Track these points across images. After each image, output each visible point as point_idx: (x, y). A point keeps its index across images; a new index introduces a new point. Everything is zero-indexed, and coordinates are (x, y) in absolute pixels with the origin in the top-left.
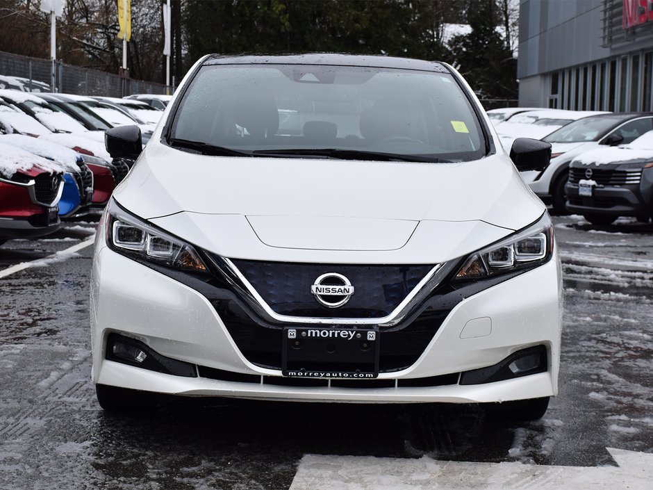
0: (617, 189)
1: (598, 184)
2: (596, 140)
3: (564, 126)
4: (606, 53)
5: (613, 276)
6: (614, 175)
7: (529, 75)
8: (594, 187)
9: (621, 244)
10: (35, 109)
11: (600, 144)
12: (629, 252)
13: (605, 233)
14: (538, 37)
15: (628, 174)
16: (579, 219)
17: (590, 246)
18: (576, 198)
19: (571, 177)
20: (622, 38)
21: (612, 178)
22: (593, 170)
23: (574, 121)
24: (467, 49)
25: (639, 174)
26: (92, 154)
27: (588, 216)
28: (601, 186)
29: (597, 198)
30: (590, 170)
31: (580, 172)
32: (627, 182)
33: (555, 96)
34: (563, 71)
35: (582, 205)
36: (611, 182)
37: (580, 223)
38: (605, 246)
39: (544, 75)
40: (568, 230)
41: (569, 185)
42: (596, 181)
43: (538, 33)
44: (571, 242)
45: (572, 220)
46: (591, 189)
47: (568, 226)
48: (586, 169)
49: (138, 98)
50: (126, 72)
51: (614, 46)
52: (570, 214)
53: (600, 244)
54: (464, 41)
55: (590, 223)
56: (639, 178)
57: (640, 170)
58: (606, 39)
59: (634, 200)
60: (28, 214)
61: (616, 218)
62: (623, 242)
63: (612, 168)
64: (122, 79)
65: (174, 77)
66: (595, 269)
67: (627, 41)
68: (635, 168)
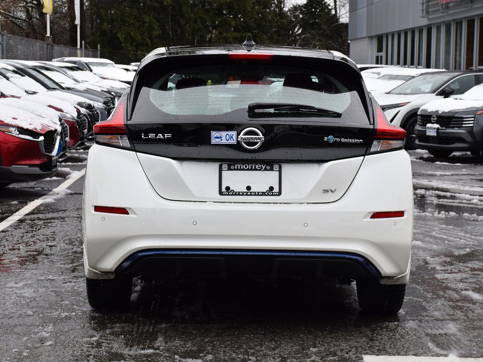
0: (456, 130)
1: (441, 127)
2: (433, 92)
3: (407, 81)
4: (424, 22)
5: (475, 201)
6: (453, 120)
7: (358, 37)
8: (438, 129)
9: (463, 173)
10: (9, 75)
11: (436, 95)
12: (473, 179)
13: (447, 164)
14: (366, 8)
15: (465, 119)
16: (424, 153)
17: (441, 175)
18: (423, 137)
19: (419, 122)
20: (439, 10)
21: (452, 123)
22: (437, 117)
23: (414, 77)
24: (303, 15)
25: (473, 119)
26: (62, 111)
27: (431, 150)
28: (443, 128)
29: (440, 138)
30: (435, 116)
31: (427, 118)
32: (464, 125)
33: (380, 54)
34: (387, 35)
35: (428, 142)
36: (451, 125)
37: (425, 156)
38: (452, 175)
39: (371, 38)
40: (418, 162)
41: (418, 127)
42: (440, 125)
43: (365, 5)
44: (425, 172)
45: (418, 153)
46: (436, 130)
47: (417, 158)
48: (432, 116)
49: (65, 60)
50: (50, 39)
51: (430, 17)
52: (416, 149)
53: (448, 173)
54: (301, 10)
55: (432, 156)
56: (472, 122)
57: (473, 116)
58: (424, 11)
59: (469, 139)
60: (38, 162)
61: (452, 152)
62: (464, 171)
63: (452, 115)
64: (48, 45)
65: (83, 42)
66: (457, 195)
67: (442, 13)
68: (470, 114)
